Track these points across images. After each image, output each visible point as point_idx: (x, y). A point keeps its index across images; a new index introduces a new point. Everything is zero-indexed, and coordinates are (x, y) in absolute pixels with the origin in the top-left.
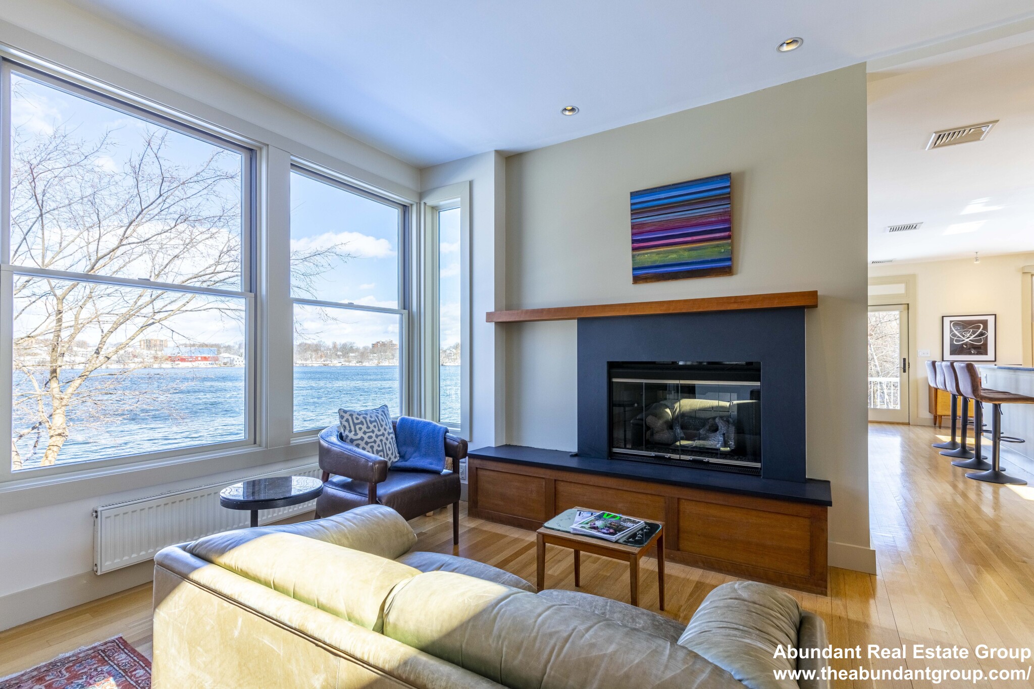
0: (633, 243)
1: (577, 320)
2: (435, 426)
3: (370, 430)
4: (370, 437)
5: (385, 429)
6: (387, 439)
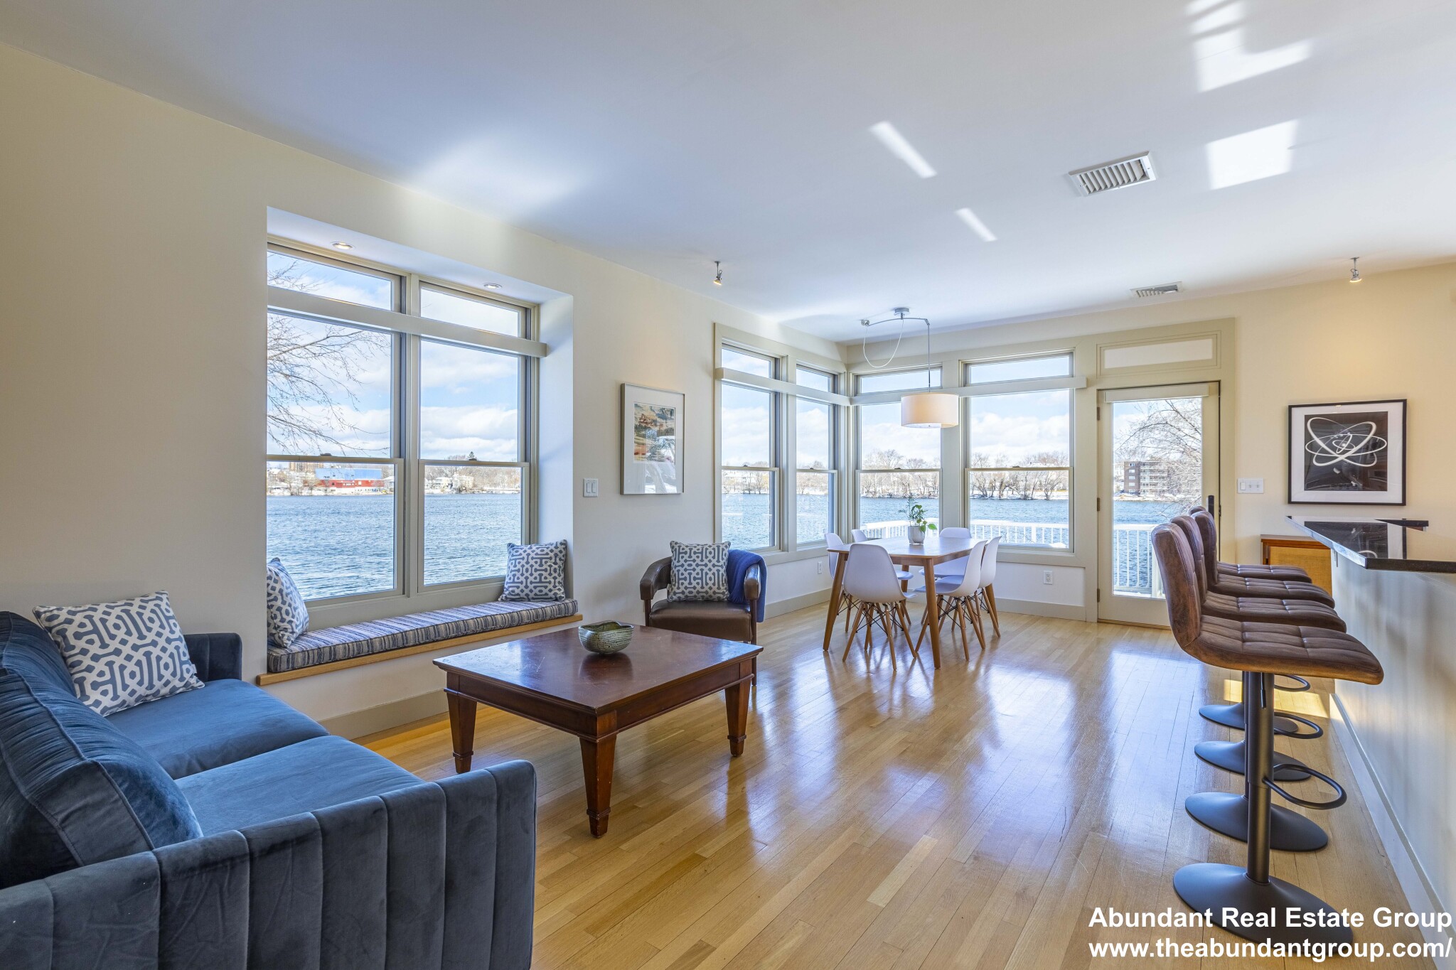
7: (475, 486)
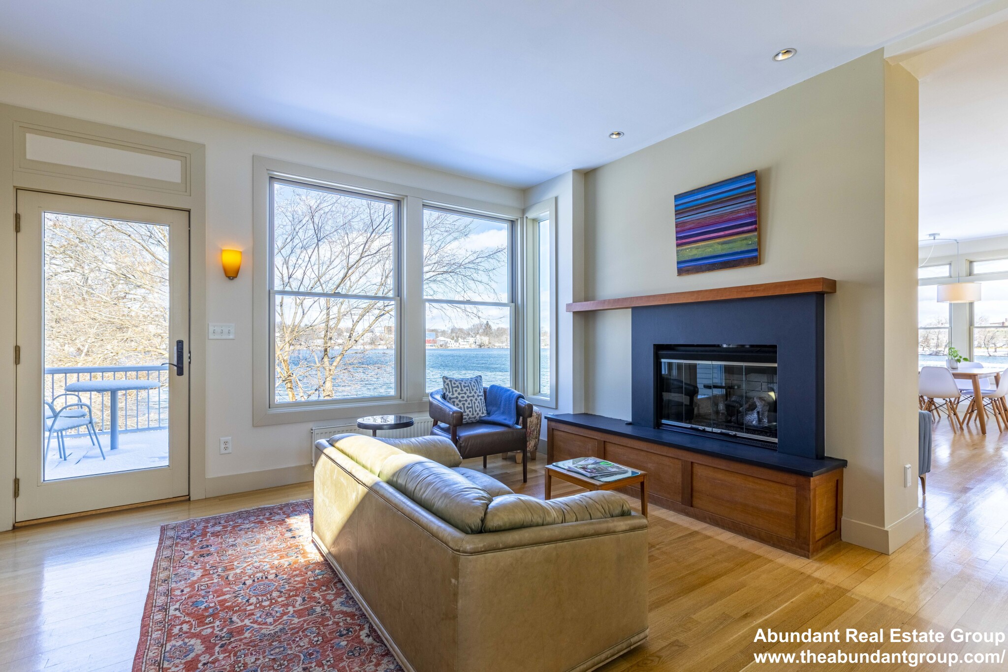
0: (677, 240)
1: (631, 309)
2: (513, 392)
3: (464, 392)
4: (463, 397)
5: (475, 393)
6: (476, 400)
7: (490, 343)
